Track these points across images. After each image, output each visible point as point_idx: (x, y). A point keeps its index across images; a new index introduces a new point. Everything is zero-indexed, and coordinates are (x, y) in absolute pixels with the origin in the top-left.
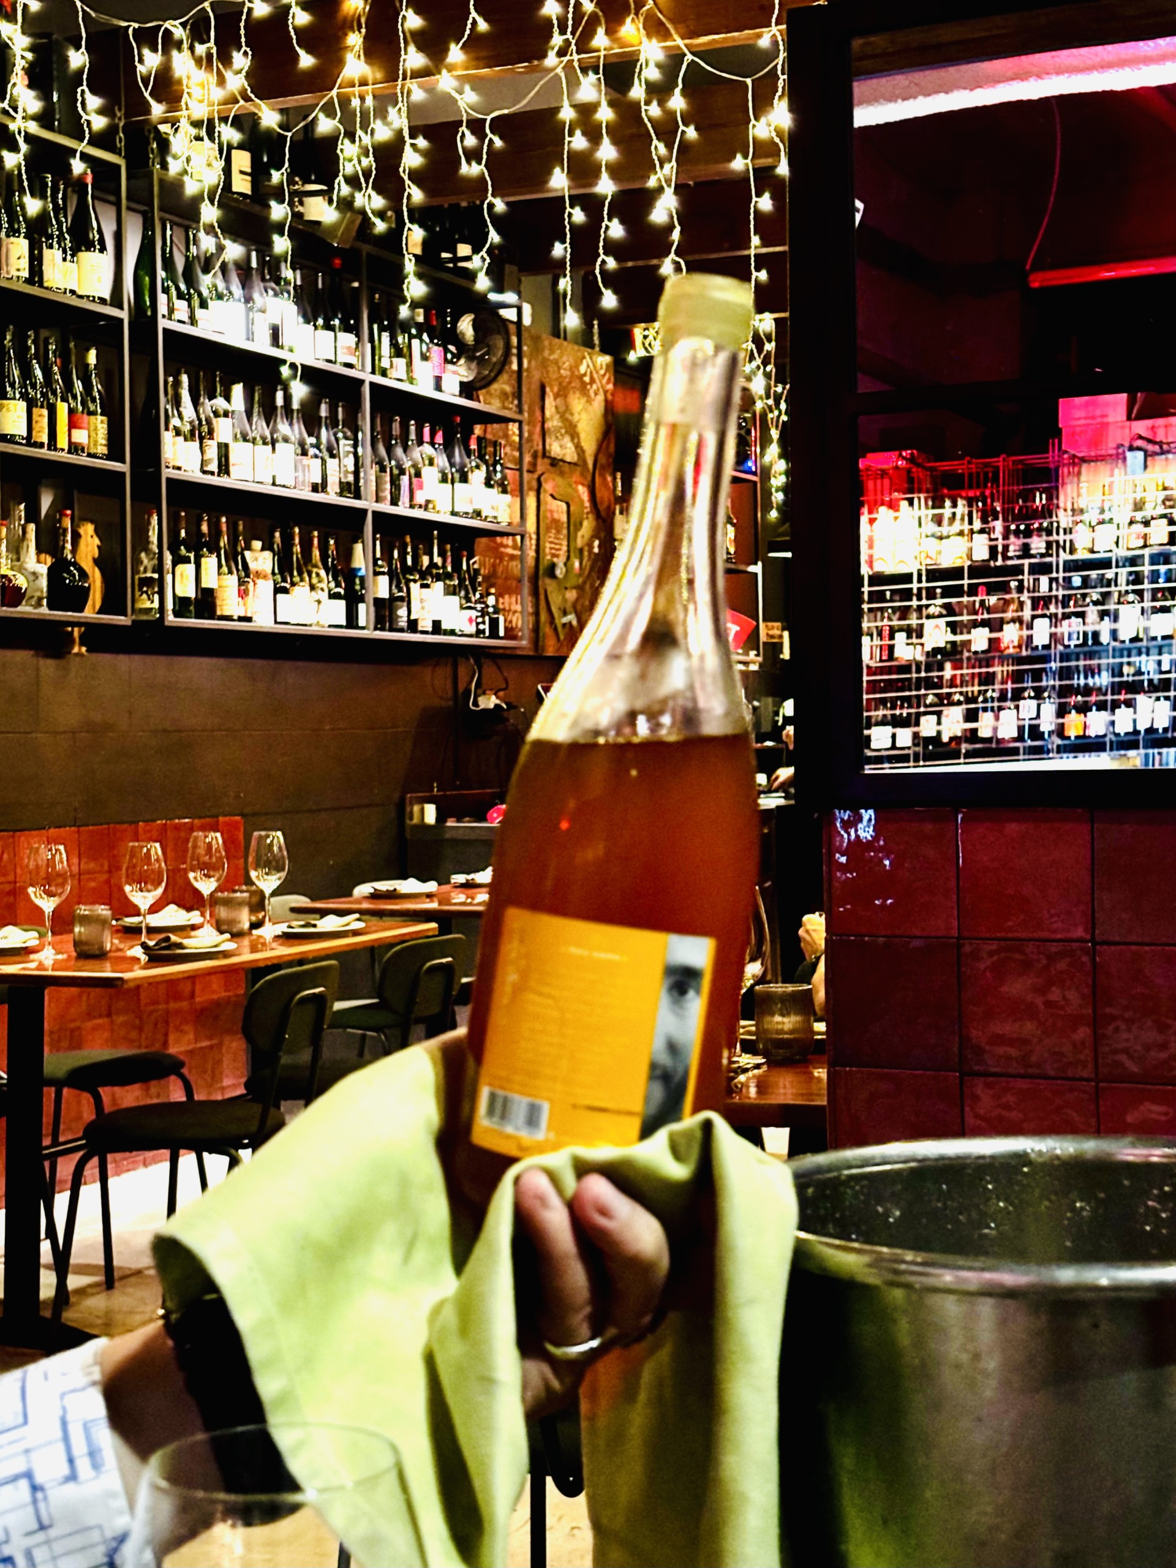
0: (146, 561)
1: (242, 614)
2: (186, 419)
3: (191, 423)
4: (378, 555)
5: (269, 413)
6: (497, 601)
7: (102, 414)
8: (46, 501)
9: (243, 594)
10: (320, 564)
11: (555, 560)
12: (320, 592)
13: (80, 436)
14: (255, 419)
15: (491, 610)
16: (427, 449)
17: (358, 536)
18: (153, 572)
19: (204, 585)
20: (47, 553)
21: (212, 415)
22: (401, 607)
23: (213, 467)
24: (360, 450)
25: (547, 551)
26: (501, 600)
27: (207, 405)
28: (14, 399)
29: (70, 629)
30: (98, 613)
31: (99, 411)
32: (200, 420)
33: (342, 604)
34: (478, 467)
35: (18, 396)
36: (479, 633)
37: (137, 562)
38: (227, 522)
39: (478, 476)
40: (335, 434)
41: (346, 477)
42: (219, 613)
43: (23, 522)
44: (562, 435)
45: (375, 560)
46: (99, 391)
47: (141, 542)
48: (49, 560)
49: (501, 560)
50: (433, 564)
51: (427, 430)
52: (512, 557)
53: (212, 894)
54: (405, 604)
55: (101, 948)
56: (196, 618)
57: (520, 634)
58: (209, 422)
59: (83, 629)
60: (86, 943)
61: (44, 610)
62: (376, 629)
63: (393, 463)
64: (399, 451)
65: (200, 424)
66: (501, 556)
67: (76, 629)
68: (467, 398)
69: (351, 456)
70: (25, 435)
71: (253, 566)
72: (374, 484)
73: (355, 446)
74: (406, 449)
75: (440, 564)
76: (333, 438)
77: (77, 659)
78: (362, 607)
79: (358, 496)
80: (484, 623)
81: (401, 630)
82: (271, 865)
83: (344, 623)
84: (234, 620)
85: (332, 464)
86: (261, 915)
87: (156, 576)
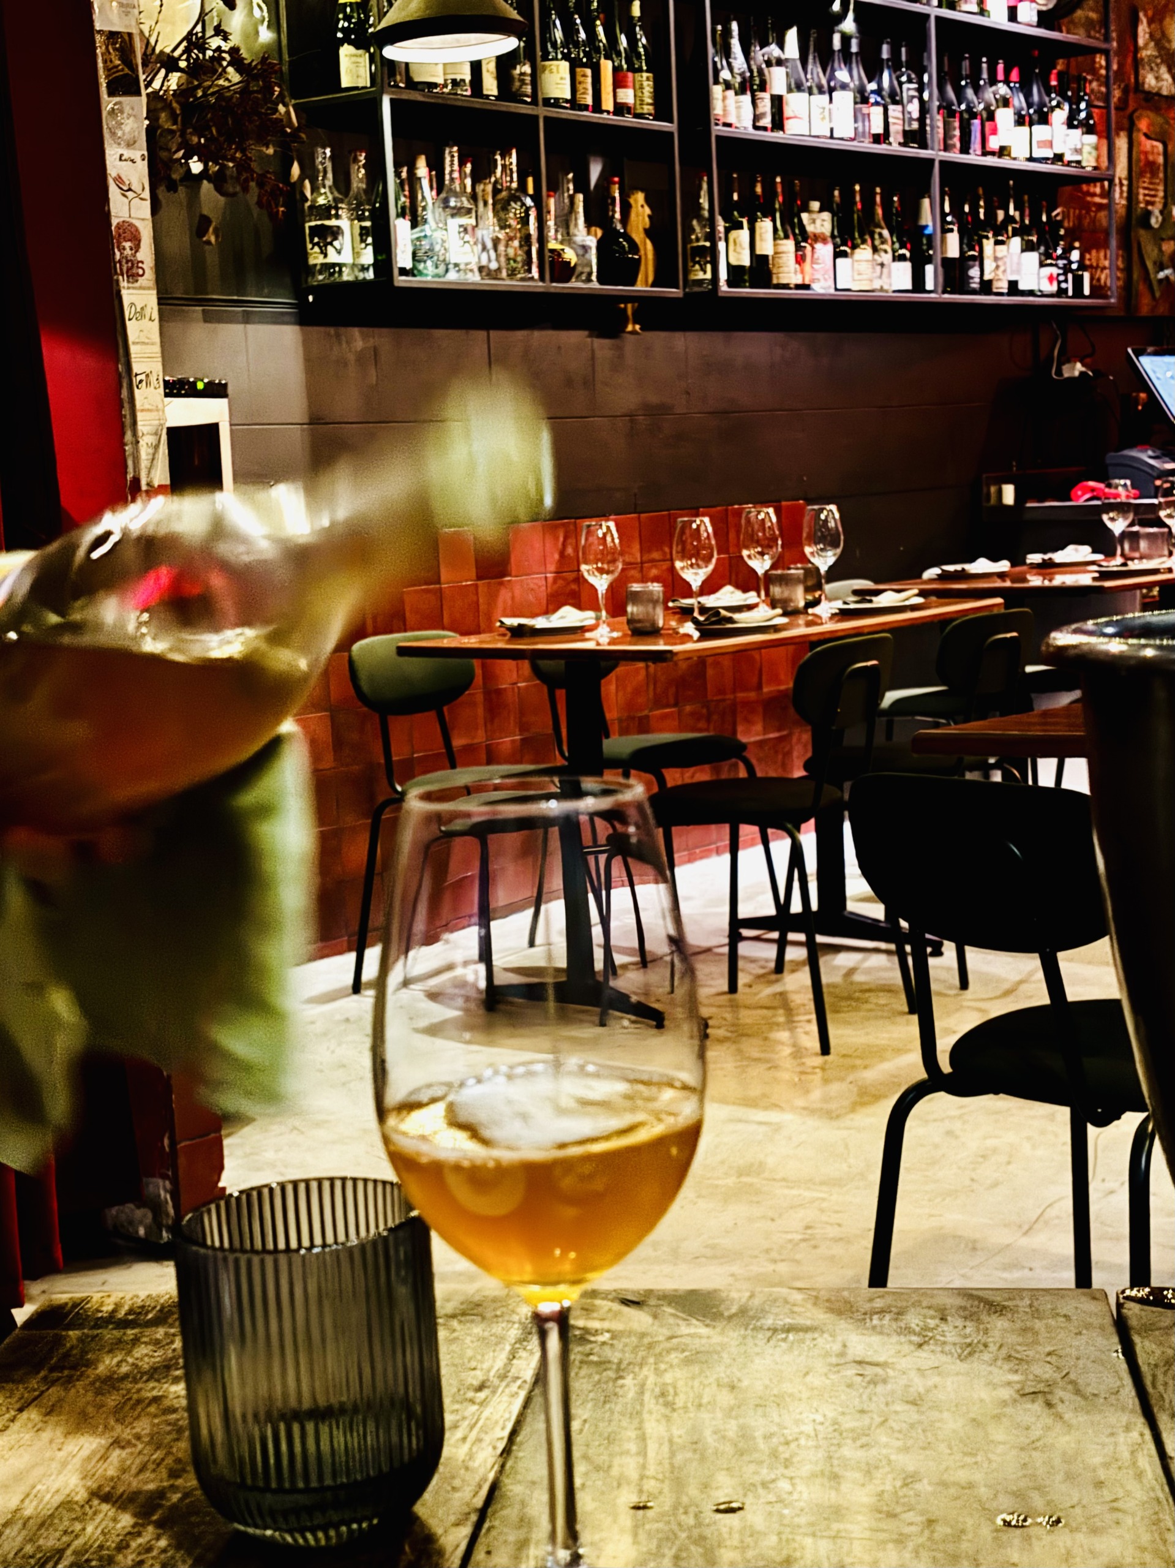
0: (698, 229)
1: (799, 281)
2: (736, 70)
3: (742, 74)
4: (947, 209)
5: (826, 59)
6: (1082, 256)
7: (647, 71)
8: (595, 171)
9: (800, 260)
10: (883, 224)
11: (1150, 208)
12: (883, 254)
13: (627, 96)
14: (810, 67)
15: (1074, 266)
16: (1002, 89)
17: (926, 191)
18: (706, 240)
19: (759, 252)
20: (596, 226)
21: (764, 66)
22: (972, 267)
23: (767, 121)
24: (926, 96)
25: (1141, 197)
26: (1088, 256)
27: (759, 54)
28: (556, 59)
29: (622, 306)
30: (653, 286)
31: (645, 68)
32: (751, 70)
33: (907, 266)
34: (1058, 106)
35: (560, 56)
36: (1061, 292)
37: (688, 230)
38: (782, 182)
39: (1060, 116)
40: (898, 78)
41: (910, 125)
42: (775, 281)
43: (571, 192)
44: (1157, 65)
45: (944, 215)
46: (644, 46)
47: (692, 209)
48: (599, 233)
49: (1088, 211)
50: (1009, 219)
51: (1001, 67)
52: (1100, 207)
53: (767, 572)
54: (977, 263)
55: (654, 623)
56: (751, 287)
57: (1109, 293)
58: (761, 72)
59: (636, 305)
60: (639, 621)
61: (595, 285)
62: (944, 292)
63: (963, 107)
64: (970, 93)
65: (752, 76)
66: (1087, 206)
67: (629, 306)
68: (1047, 28)
69: (916, 102)
70: (568, 96)
71: (810, 228)
72: (941, 131)
73: (920, 90)
74: (977, 90)
75: (1017, 217)
76: (896, 83)
77: (632, 337)
78: (929, 269)
79: (924, 146)
80: (1066, 281)
81: (974, 292)
82: (828, 539)
83: (909, 286)
84: (790, 288)
85: (894, 111)
86: (817, 594)
87: (708, 244)
